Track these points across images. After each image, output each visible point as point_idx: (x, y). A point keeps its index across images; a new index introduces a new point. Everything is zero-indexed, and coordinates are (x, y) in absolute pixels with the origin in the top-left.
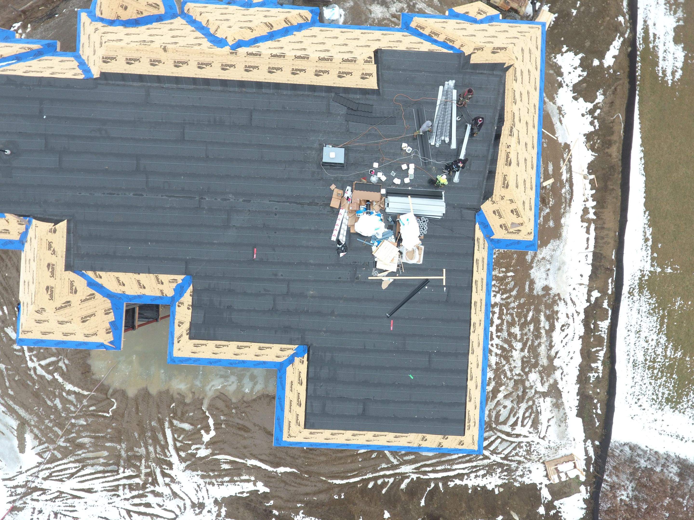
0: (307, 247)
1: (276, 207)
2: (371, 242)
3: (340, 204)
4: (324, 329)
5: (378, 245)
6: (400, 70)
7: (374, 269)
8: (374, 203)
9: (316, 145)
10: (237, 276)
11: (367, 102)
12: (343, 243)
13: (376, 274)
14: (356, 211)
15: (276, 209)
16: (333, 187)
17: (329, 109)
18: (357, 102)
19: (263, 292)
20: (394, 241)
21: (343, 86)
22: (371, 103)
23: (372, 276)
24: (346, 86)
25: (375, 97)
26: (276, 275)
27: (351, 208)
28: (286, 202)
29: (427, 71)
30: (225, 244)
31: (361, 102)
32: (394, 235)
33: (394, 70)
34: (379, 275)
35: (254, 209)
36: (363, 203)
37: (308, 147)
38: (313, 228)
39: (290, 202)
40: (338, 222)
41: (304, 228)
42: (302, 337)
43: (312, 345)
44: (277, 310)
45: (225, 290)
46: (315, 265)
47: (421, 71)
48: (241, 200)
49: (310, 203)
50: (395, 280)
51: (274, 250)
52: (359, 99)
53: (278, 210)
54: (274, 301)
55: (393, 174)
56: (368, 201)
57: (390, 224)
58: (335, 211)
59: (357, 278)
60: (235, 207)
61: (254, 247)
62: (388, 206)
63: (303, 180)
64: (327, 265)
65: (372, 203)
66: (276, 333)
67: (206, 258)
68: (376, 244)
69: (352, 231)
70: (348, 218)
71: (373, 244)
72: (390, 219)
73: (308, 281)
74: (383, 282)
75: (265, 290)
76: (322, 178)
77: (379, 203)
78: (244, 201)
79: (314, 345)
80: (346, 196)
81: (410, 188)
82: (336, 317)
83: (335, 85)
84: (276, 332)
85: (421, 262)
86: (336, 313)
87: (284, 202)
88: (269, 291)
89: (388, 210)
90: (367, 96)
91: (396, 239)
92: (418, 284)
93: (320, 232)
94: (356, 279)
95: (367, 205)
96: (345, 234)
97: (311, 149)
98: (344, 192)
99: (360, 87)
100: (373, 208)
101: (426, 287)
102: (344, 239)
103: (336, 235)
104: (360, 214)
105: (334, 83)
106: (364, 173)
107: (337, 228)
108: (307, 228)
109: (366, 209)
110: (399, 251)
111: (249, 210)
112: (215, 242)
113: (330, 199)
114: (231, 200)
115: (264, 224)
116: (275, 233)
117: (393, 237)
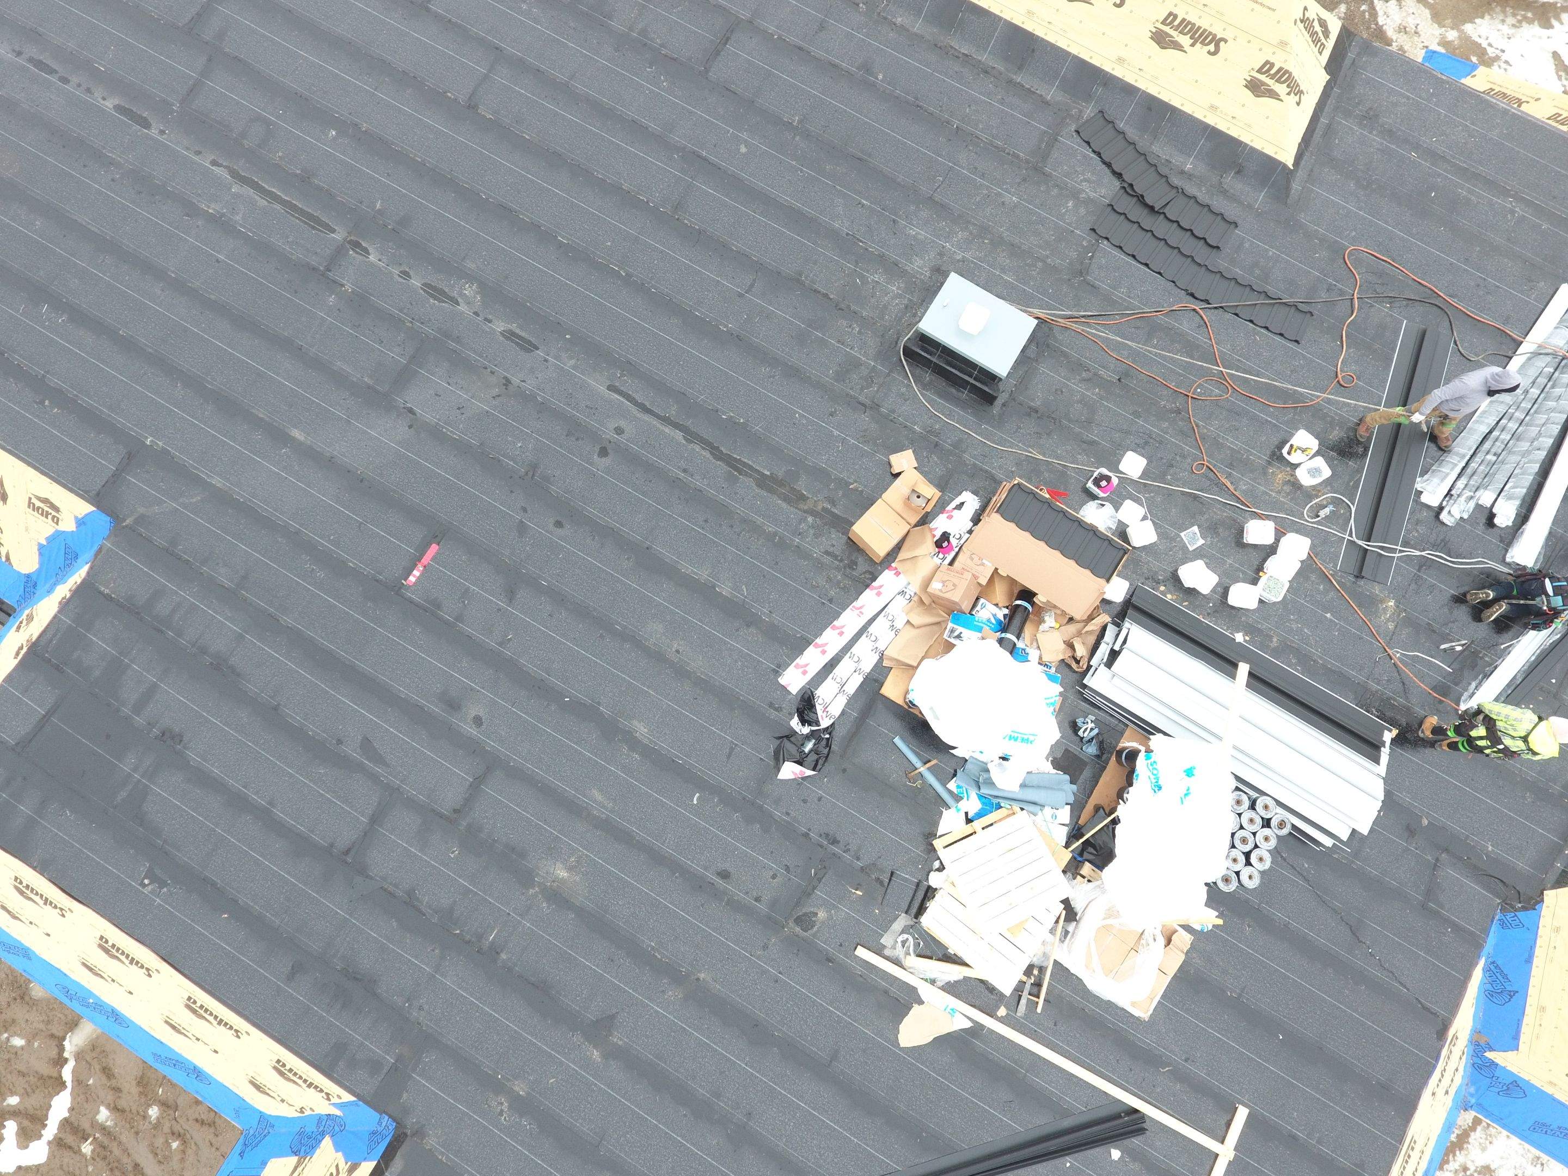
0: (658, 657)
1: (623, 423)
2: (952, 785)
3: (898, 547)
4: (520, 1089)
5: (980, 815)
6: (1417, 147)
7: (903, 920)
8: (1050, 620)
9: (919, 266)
10: (287, 620)
11: (1218, 203)
12: (825, 723)
13: (899, 952)
14: (953, 611)
15: (619, 431)
16: (904, 461)
17: (1045, 157)
18: (1175, 181)
19: (351, 750)
20: (1061, 834)
21: (1153, 90)
22: (1231, 211)
23: (879, 951)
24: (1164, 97)
25: (1260, 198)
26: (453, 705)
27: (936, 586)
28: (676, 426)
29: (1529, 203)
30: (329, 464)
31: (1191, 190)
32: (1077, 808)
33: (1389, 133)
34: (912, 961)
35: (530, 385)
36: (1000, 593)
37: (882, 256)
38: (725, 589)
39: (691, 436)
40: (850, 620)
41: (687, 568)
42: (394, 1068)
43: (420, 1133)
44: (362, 871)
45: (203, 651)
46: (648, 753)
47: (1505, 193)
48: (499, 326)
49: (772, 478)
50: (977, 1030)
51: (510, 595)
52: (1190, 176)
53: (622, 439)
54: (375, 819)
55: (1193, 537)
56: (1027, 595)
57: (1074, 748)
58: (862, 566)
59: (805, 921)
60: (458, 340)
61: (436, 538)
62: (1110, 663)
63: (793, 373)
64: (700, 784)
65: (1040, 611)
66: (291, 977)
67: (217, 481)
68: (972, 804)
69: (891, 690)
70: (899, 624)
71: (958, 798)
72: (1088, 728)
73: (573, 809)
74: (916, 1008)
75: (366, 745)
76: (875, 407)
77: (1072, 628)
78: (510, 335)
79: (431, 1142)
80: (940, 524)
81: (1239, 637)
82: (606, 1056)
83: (1118, 72)
84: (296, 970)
85: (1143, 1012)
86: (617, 1039)
87: (665, 420)
88: (379, 760)
89: (1099, 681)
90: (1229, 180)
91: (1075, 833)
92: (1081, 1111)
93: (752, 621)
94: (798, 921)
95: (1014, 610)
96: (852, 688)
97: (893, 269)
98: (941, 507)
99: (1222, 126)
100: (1034, 639)
101: (1116, 1154)
102: (836, 708)
103: (813, 670)
104: (966, 633)
105: (1121, 60)
106: (1062, 474)
107: (831, 640)
108: (703, 574)
109: (1004, 627)
110: (1066, 902)
111: (507, 382)
112: (296, 434)
113: (866, 503)
114: (463, 307)
115: (534, 467)
116: (559, 524)
117: (1065, 815)
